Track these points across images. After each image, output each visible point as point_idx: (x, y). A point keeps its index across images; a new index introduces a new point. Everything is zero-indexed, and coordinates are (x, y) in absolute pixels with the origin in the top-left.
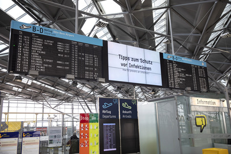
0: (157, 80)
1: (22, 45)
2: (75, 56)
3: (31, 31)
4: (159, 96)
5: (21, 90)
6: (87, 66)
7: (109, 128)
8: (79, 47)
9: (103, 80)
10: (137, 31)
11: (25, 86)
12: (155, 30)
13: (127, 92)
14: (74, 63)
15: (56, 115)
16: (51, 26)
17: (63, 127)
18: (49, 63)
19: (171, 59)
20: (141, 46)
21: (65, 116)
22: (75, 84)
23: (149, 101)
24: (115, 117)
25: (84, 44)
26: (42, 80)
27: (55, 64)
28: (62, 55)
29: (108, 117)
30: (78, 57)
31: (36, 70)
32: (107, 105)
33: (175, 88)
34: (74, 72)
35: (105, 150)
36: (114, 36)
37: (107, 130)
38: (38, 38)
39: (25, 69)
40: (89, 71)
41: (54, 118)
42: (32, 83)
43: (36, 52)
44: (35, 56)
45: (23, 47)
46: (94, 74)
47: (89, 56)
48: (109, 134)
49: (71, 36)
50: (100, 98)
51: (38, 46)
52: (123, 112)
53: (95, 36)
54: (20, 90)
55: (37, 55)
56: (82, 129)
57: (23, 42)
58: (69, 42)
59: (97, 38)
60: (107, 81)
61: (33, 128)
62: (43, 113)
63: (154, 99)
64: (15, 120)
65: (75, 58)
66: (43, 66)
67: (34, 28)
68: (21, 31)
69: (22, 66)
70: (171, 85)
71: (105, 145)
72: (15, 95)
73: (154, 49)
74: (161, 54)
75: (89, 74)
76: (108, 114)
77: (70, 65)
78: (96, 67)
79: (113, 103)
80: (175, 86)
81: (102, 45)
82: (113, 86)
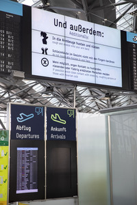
0: (115, 79)
4: (119, 103)
7: (26, 155)
9: (21, 74)
20: (88, 21)
23: (102, 112)
24: (37, 136)
29: (26, 136)
32: (25, 117)
35: (18, 192)
37: (23, 158)
46: (6, 64)
48: (26, 165)
52: (52, 129)
60: (29, 75)
63: (111, 108)
71: (19, 184)
73: (112, 24)
74: (123, 34)
76: (27, 132)
78: (10, 52)
79: (35, 114)
81: (21, 14)
82: (43, 85)
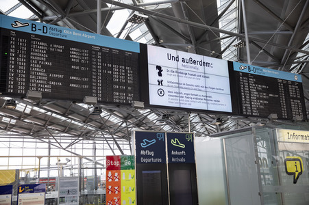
0: (225, 105)
1: (16, 53)
2: (97, 69)
3: (28, 30)
4: (227, 128)
5: (15, 121)
6: (116, 83)
7: (150, 178)
8: (104, 55)
9: (141, 104)
10: (193, 28)
11: (21, 116)
12: (220, 27)
13: (178, 122)
14: (97, 79)
15: (69, 158)
16: (59, 23)
17: (80, 177)
18: (57, 80)
19: (246, 71)
20: (197, 53)
21: (84, 161)
22: (98, 110)
23: (211, 136)
24: (159, 160)
25: (111, 49)
26: (47, 106)
27: (66, 82)
28: (78, 68)
29: (149, 160)
30: (102, 69)
31: (37, 90)
32: (148, 143)
33: (252, 116)
34: (97, 94)
36: (156, 38)
38: (40, 41)
39: (21, 89)
40: (119, 90)
41: (66, 164)
42: (32, 110)
43: (38, 63)
44: (36, 69)
45: (16, 56)
46: (127, 96)
47: (119, 68)
49: (91, 37)
50: (136, 132)
51: (40, 53)
52: (173, 153)
53: (128, 38)
54: (13, 122)
55: (39, 68)
56: (110, 180)
57: (17, 47)
58: (88, 47)
59: (131, 39)
60: (147, 105)
61: (34, 179)
62: (49, 156)
63: (220, 132)
64: (6, 168)
65: (97, 72)
66: (48, 84)
67: (34, 27)
68: (13, 31)
69: (16, 84)
70: (247, 111)
72: (5, 129)
73: (218, 55)
74: (230, 64)
75: (119, 95)
76: (150, 157)
77: (90, 83)
78: (130, 85)
79: (157, 140)
80: (252, 112)
81: (138, 51)
82: (156, 114)
